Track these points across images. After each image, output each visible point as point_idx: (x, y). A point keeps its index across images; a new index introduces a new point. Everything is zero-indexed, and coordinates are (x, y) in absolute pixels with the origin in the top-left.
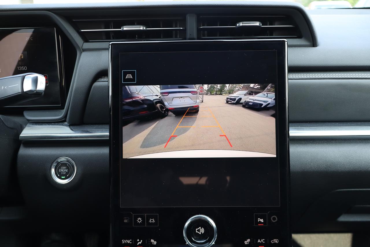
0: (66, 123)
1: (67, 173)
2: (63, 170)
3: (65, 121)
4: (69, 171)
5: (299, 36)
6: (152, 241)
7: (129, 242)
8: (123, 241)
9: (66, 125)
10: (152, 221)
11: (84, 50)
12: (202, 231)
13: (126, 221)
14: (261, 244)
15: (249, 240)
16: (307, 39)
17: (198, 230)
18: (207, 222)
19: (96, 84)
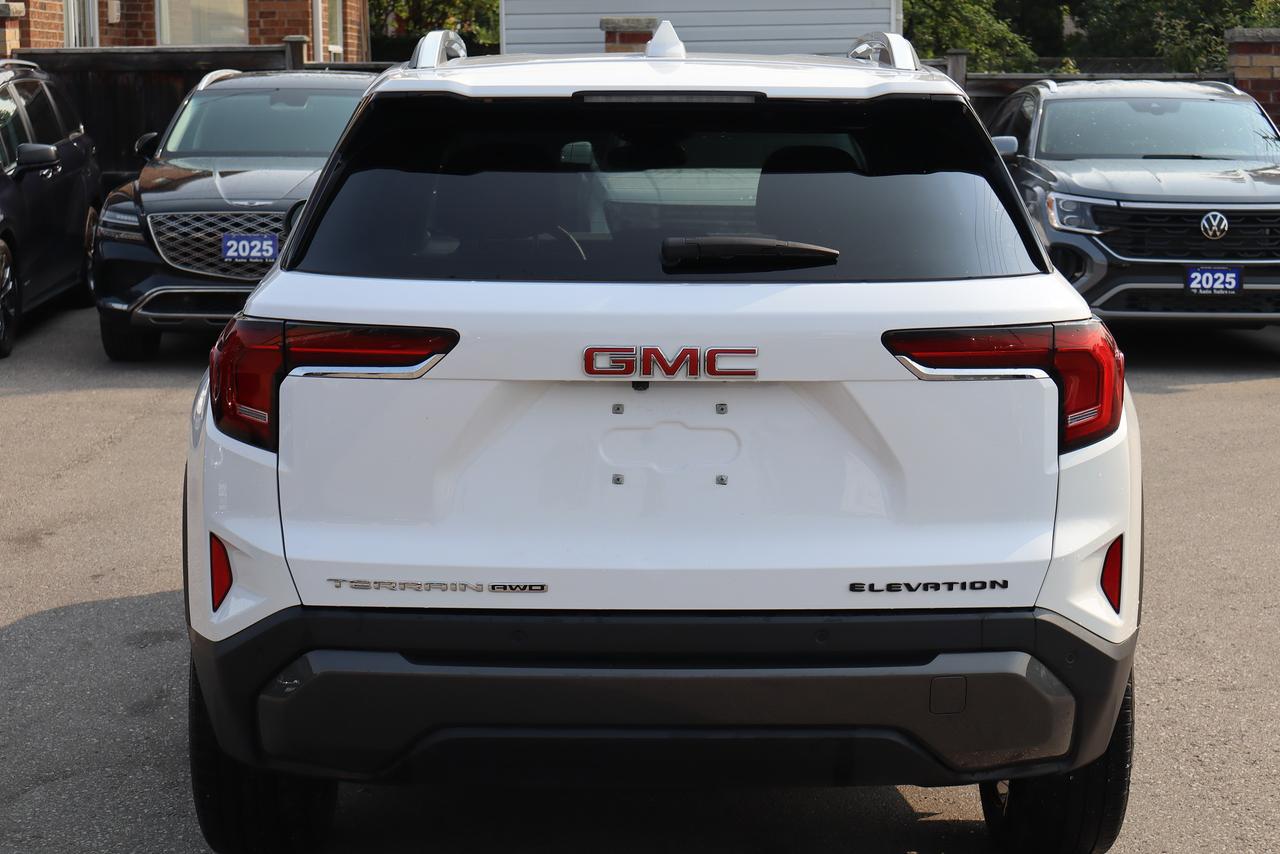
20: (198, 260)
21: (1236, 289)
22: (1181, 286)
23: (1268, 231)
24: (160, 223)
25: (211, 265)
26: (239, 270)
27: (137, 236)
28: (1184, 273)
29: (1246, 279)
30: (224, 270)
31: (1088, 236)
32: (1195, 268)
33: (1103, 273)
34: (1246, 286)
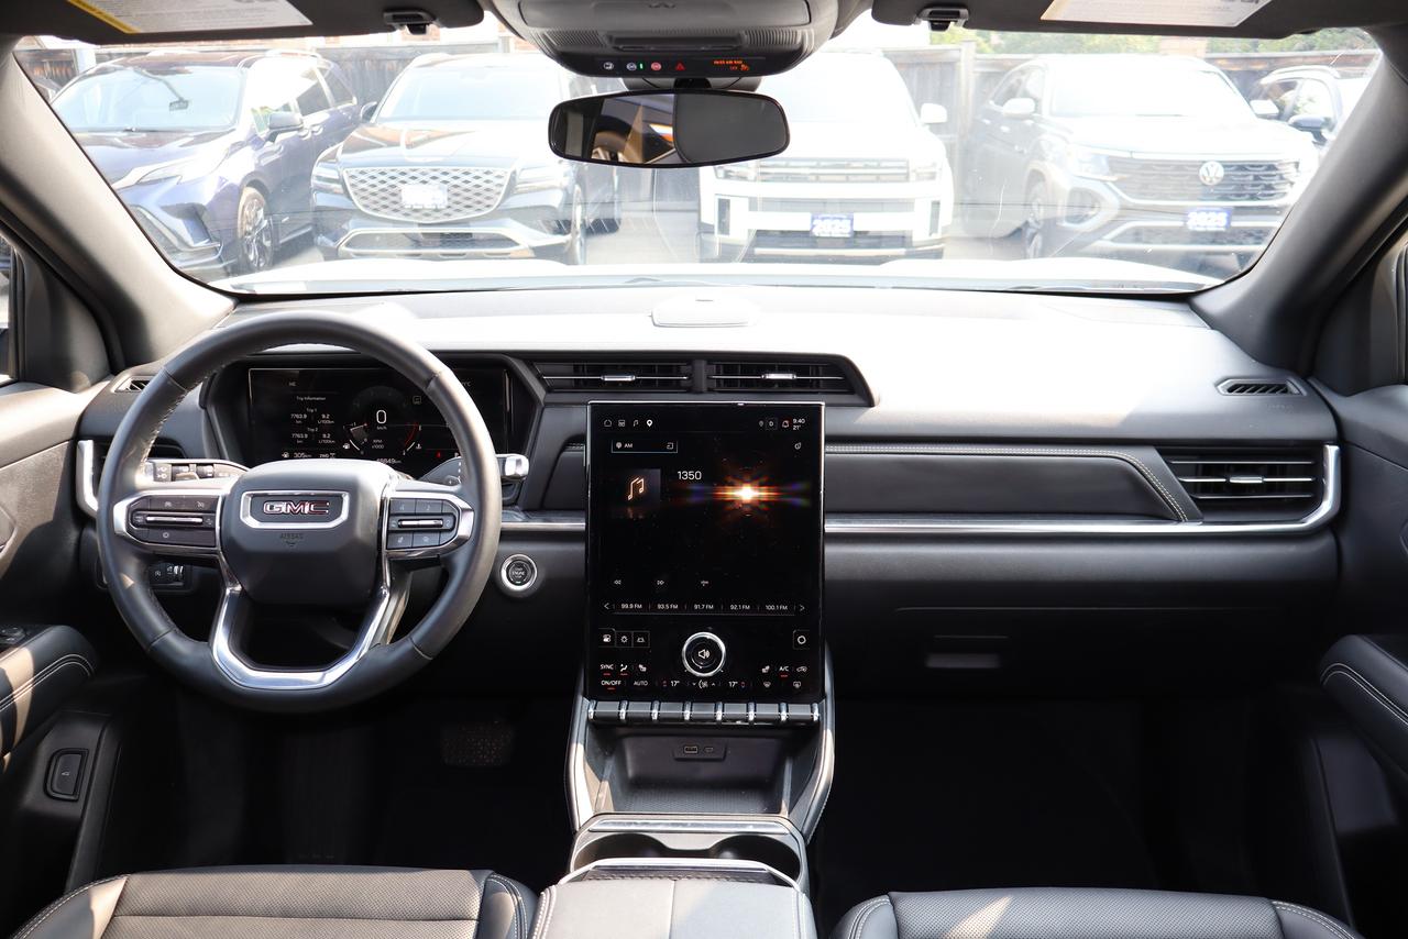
0: (517, 507)
1: (524, 577)
2: (519, 573)
3: (515, 504)
4: (526, 574)
5: (851, 392)
6: (641, 666)
7: (609, 667)
8: (603, 667)
9: (517, 511)
10: (641, 640)
11: (547, 405)
12: (707, 654)
13: (606, 640)
14: (785, 672)
15: (768, 668)
16: (861, 395)
17: (702, 654)
18: (716, 644)
19: (566, 454)
20: (386, 207)
21: (1228, 226)
22: (1180, 224)
23: (1251, 178)
24: (353, 177)
25: (395, 210)
26: (417, 214)
27: (338, 187)
28: (1183, 213)
29: (1234, 217)
30: (406, 215)
31: (1104, 182)
32: (1192, 209)
33: (1116, 212)
34: (1235, 224)
